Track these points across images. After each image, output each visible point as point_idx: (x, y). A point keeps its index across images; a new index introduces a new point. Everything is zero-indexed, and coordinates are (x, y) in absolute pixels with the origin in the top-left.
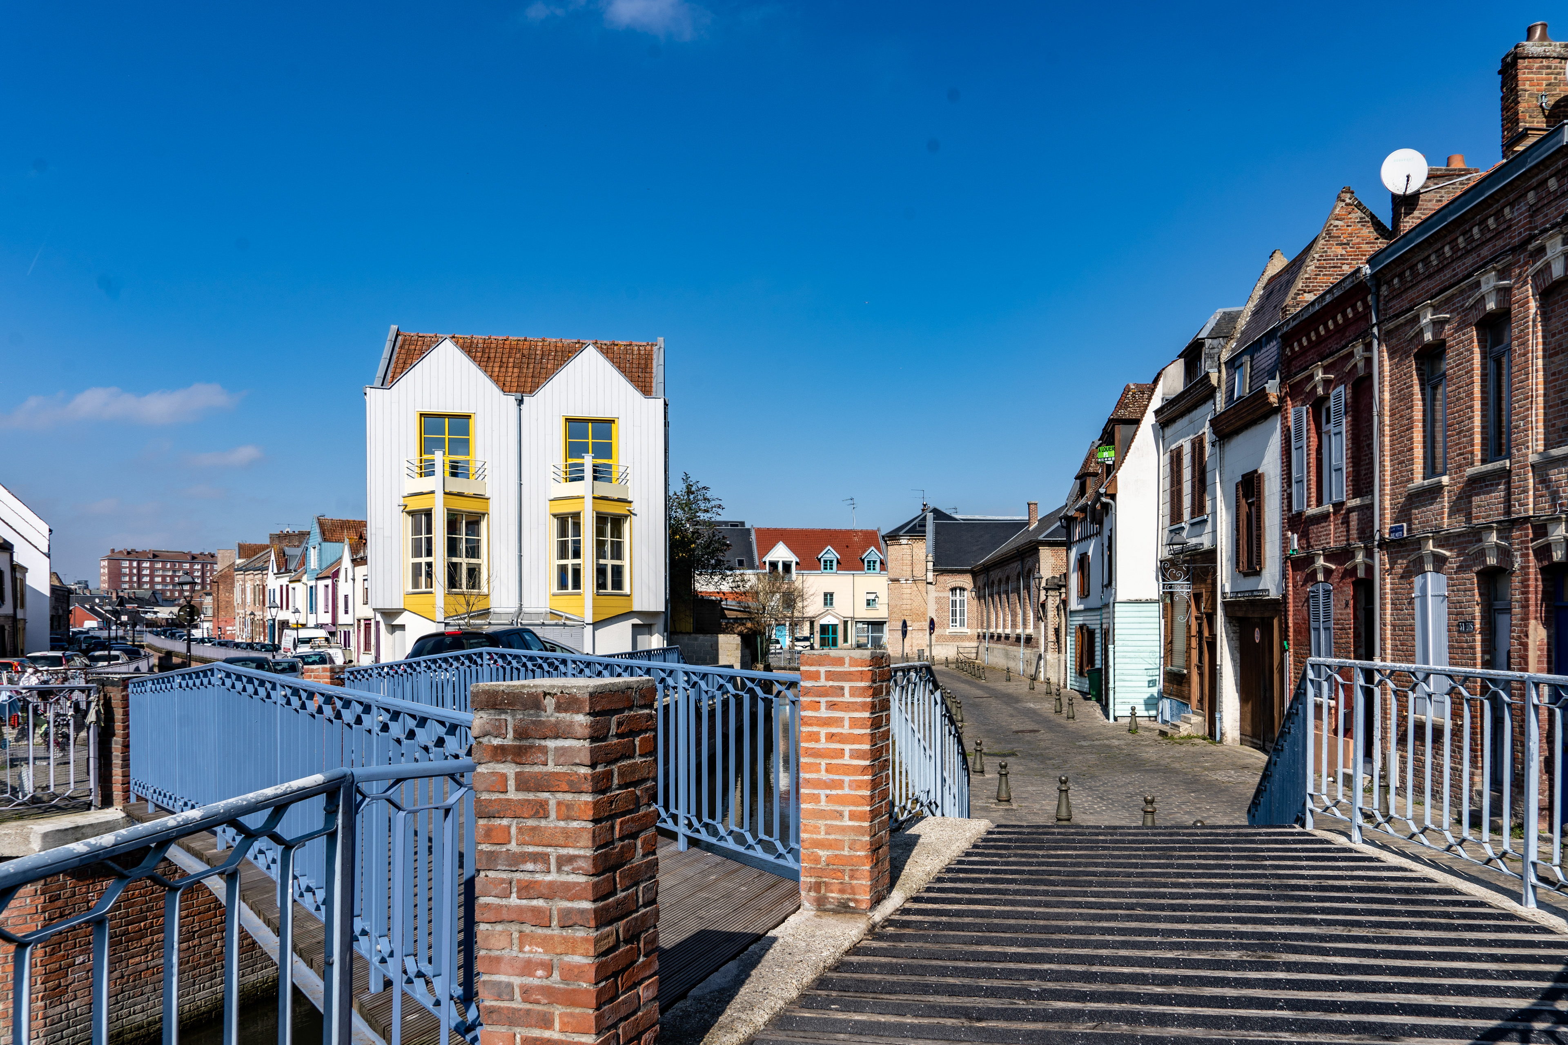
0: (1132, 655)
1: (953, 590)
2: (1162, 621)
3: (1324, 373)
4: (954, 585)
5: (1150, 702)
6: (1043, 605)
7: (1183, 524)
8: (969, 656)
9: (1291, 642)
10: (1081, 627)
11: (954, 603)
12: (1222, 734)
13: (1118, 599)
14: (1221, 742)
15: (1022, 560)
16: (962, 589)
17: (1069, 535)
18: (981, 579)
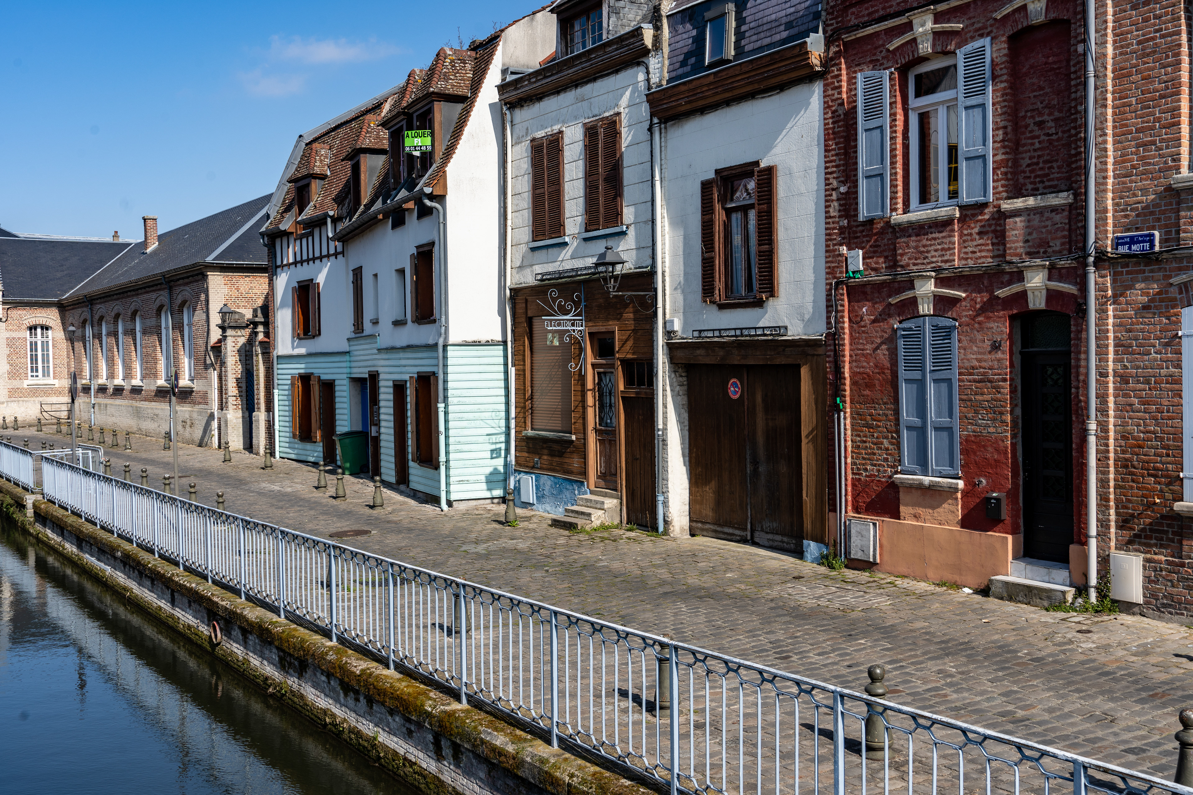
0: (471, 416)
1: (32, 328)
2: (512, 371)
3: (935, 22)
4: (33, 321)
5: (495, 478)
6: (217, 349)
7: (567, 239)
8: (57, 414)
9: (848, 399)
10: (305, 379)
11: (33, 346)
12: (666, 522)
13: (452, 340)
14: (666, 532)
15: (170, 289)
16: (45, 328)
17: (272, 254)
18: (75, 316)
